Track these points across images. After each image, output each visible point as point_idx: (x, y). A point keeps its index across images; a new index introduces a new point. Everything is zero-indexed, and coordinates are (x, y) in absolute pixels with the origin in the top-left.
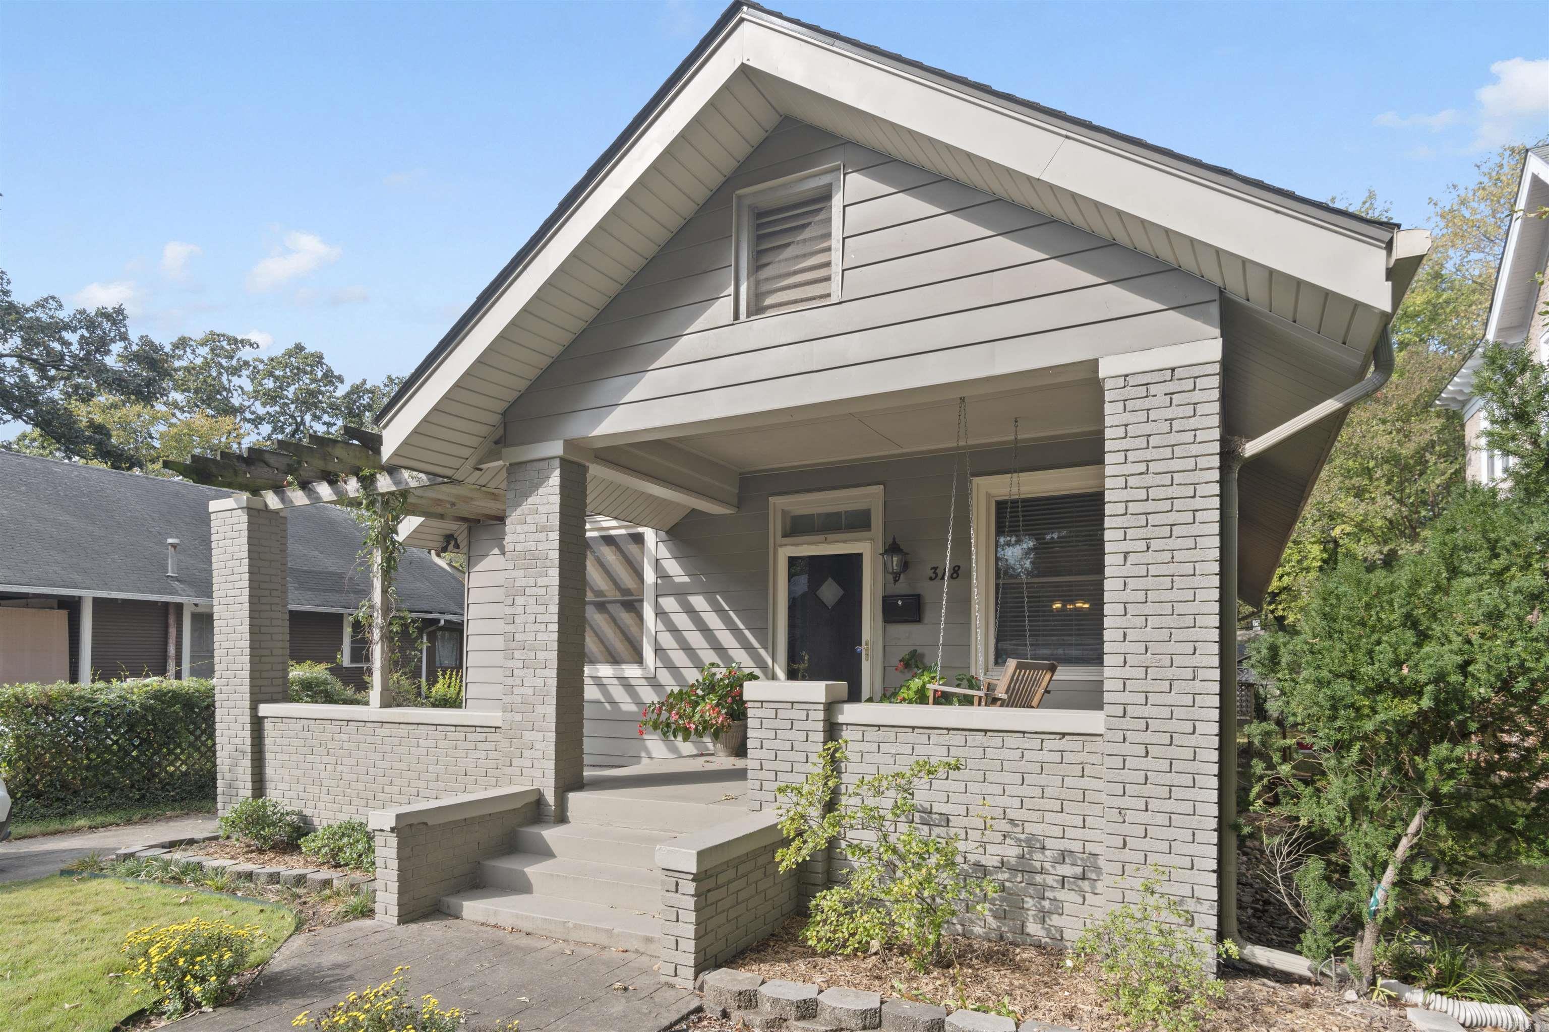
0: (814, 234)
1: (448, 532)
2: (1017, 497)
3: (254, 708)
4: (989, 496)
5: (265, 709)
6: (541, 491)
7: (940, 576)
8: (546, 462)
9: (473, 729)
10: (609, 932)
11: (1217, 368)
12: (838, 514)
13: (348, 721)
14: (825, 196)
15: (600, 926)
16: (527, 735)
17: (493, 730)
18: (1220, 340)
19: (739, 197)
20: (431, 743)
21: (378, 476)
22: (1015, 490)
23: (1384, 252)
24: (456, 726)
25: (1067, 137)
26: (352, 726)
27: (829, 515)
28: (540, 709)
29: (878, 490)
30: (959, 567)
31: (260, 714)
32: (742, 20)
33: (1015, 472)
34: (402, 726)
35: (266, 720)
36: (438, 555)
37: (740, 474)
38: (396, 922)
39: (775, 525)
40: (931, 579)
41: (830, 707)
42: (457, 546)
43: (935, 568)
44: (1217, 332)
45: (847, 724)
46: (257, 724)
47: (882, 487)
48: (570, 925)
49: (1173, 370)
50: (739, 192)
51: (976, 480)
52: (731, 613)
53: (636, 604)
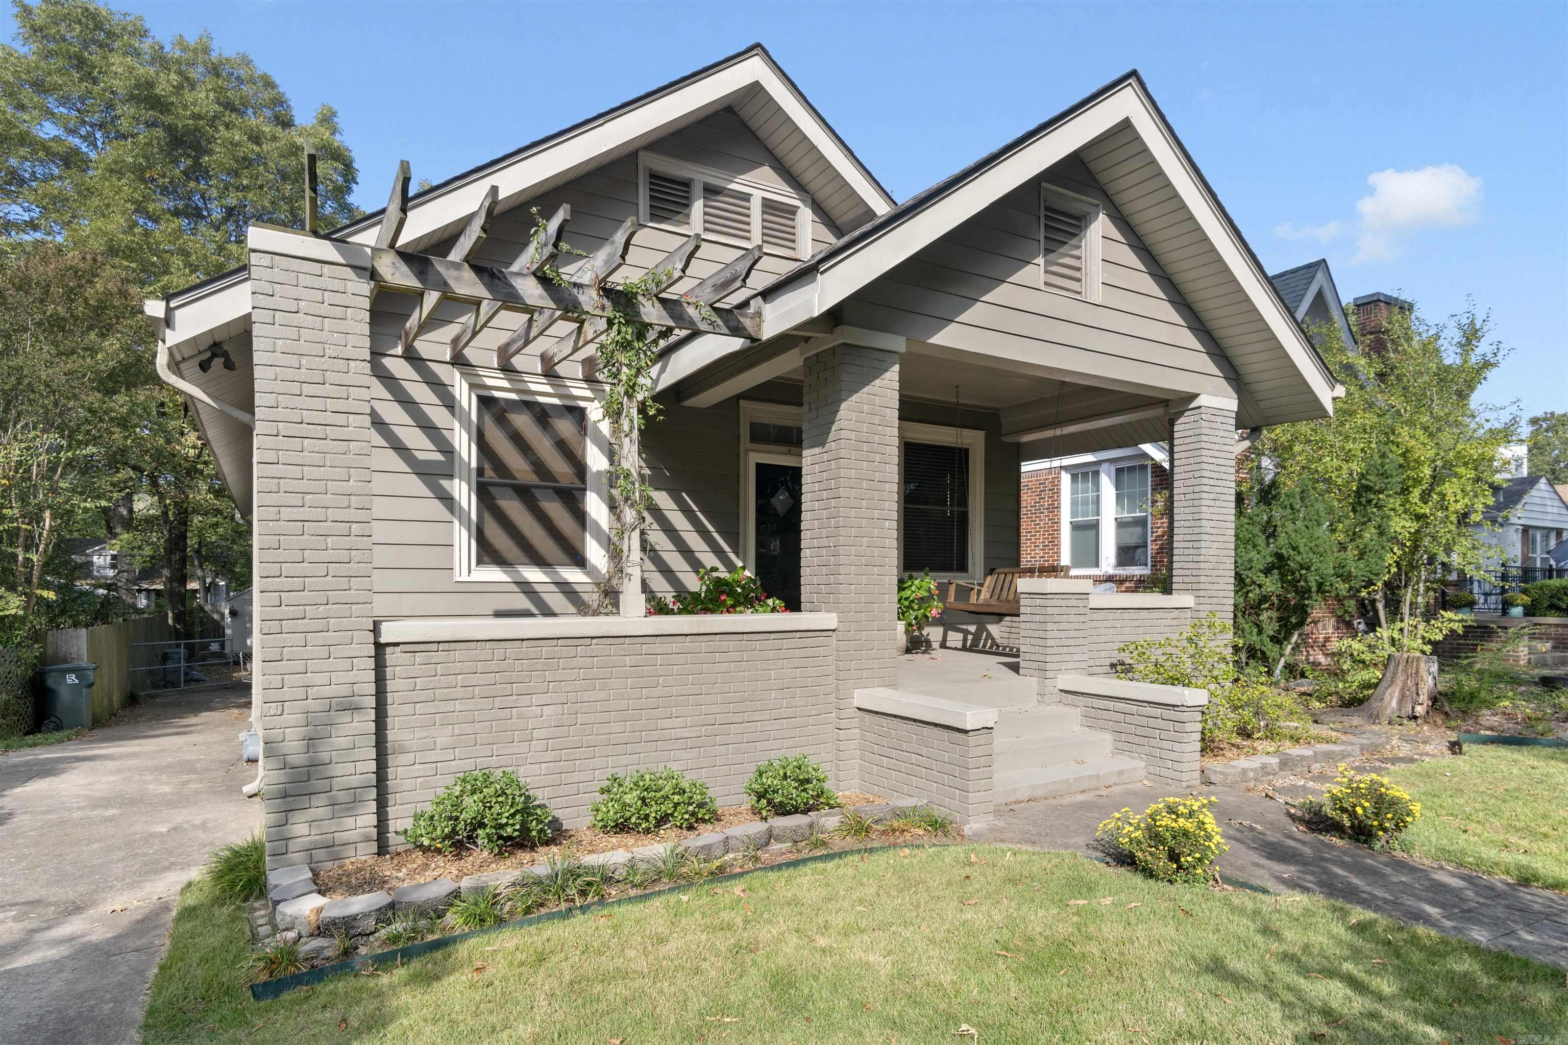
12: (790, 429)
18: (1237, 401)
32: (1130, 84)
39: (745, 430)
42: (230, 365)
44: (1236, 396)
49: (1222, 410)
52: (699, 514)
53: (576, 493)
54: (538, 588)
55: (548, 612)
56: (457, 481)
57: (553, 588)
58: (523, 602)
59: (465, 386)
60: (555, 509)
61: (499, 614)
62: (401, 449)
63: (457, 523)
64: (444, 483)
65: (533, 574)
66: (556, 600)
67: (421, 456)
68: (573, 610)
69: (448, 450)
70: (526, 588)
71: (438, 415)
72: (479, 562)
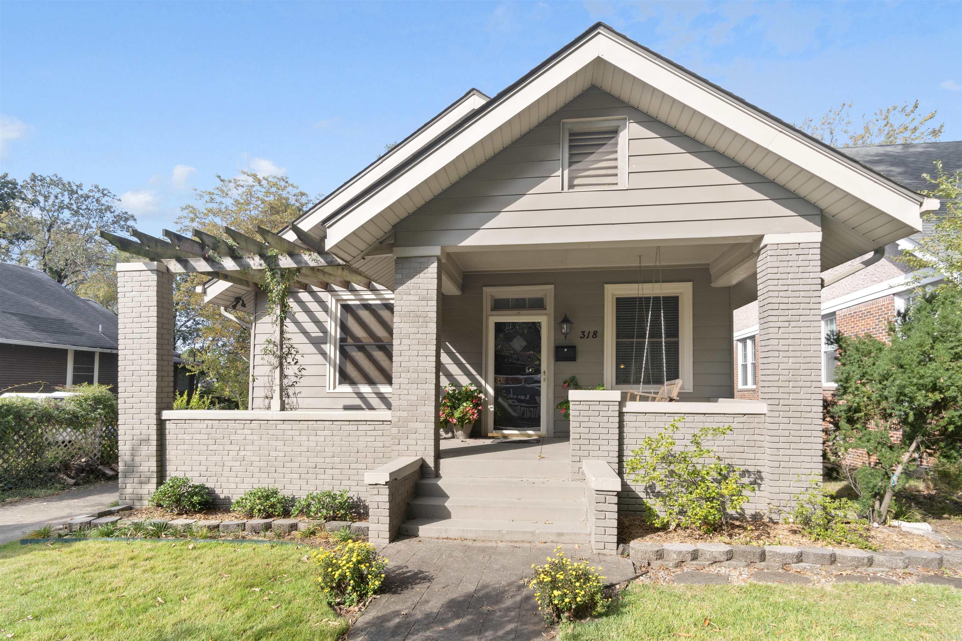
0: (605, 151)
1: (237, 295)
2: (642, 296)
3: (159, 414)
4: (613, 295)
5: (166, 414)
6: (421, 275)
7: (586, 336)
8: (427, 258)
9: (364, 423)
10: (533, 533)
11: (819, 245)
12: (524, 300)
13: (251, 420)
14: (615, 132)
15: (526, 530)
16: (412, 425)
17: (381, 423)
18: (821, 233)
19: (563, 123)
20: (326, 433)
21: (280, 257)
22: (640, 292)
23: (919, 206)
24: (350, 421)
25: (780, 132)
26: (255, 424)
27: (517, 300)
28: (422, 409)
29: (552, 287)
30: (597, 332)
31: (163, 418)
32: (599, 33)
33: (640, 283)
34: (301, 422)
35: (167, 422)
36: (226, 310)
37: (463, 272)
38: (388, 542)
39: (487, 304)
40: (581, 337)
41: (621, 404)
42: (244, 305)
43: (583, 332)
44: (820, 229)
45: (627, 413)
46: (161, 425)
47: (553, 286)
48: (504, 532)
49: (799, 244)
50: (563, 120)
51: (607, 286)
52: (457, 354)
53: (387, 347)
54: (366, 395)
55: (371, 408)
56: (328, 345)
57: (374, 395)
58: (358, 402)
59: (334, 301)
60: (379, 355)
61: (346, 408)
62: (305, 332)
63: (328, 365)
64: (323, 346)
65: (365, 389)
66: (375, 401)
67: (313, 335)
68: (383, 406)
69: (324, 331)
70: (360, 395)
71: (321, 316)
72: (340, 383)
